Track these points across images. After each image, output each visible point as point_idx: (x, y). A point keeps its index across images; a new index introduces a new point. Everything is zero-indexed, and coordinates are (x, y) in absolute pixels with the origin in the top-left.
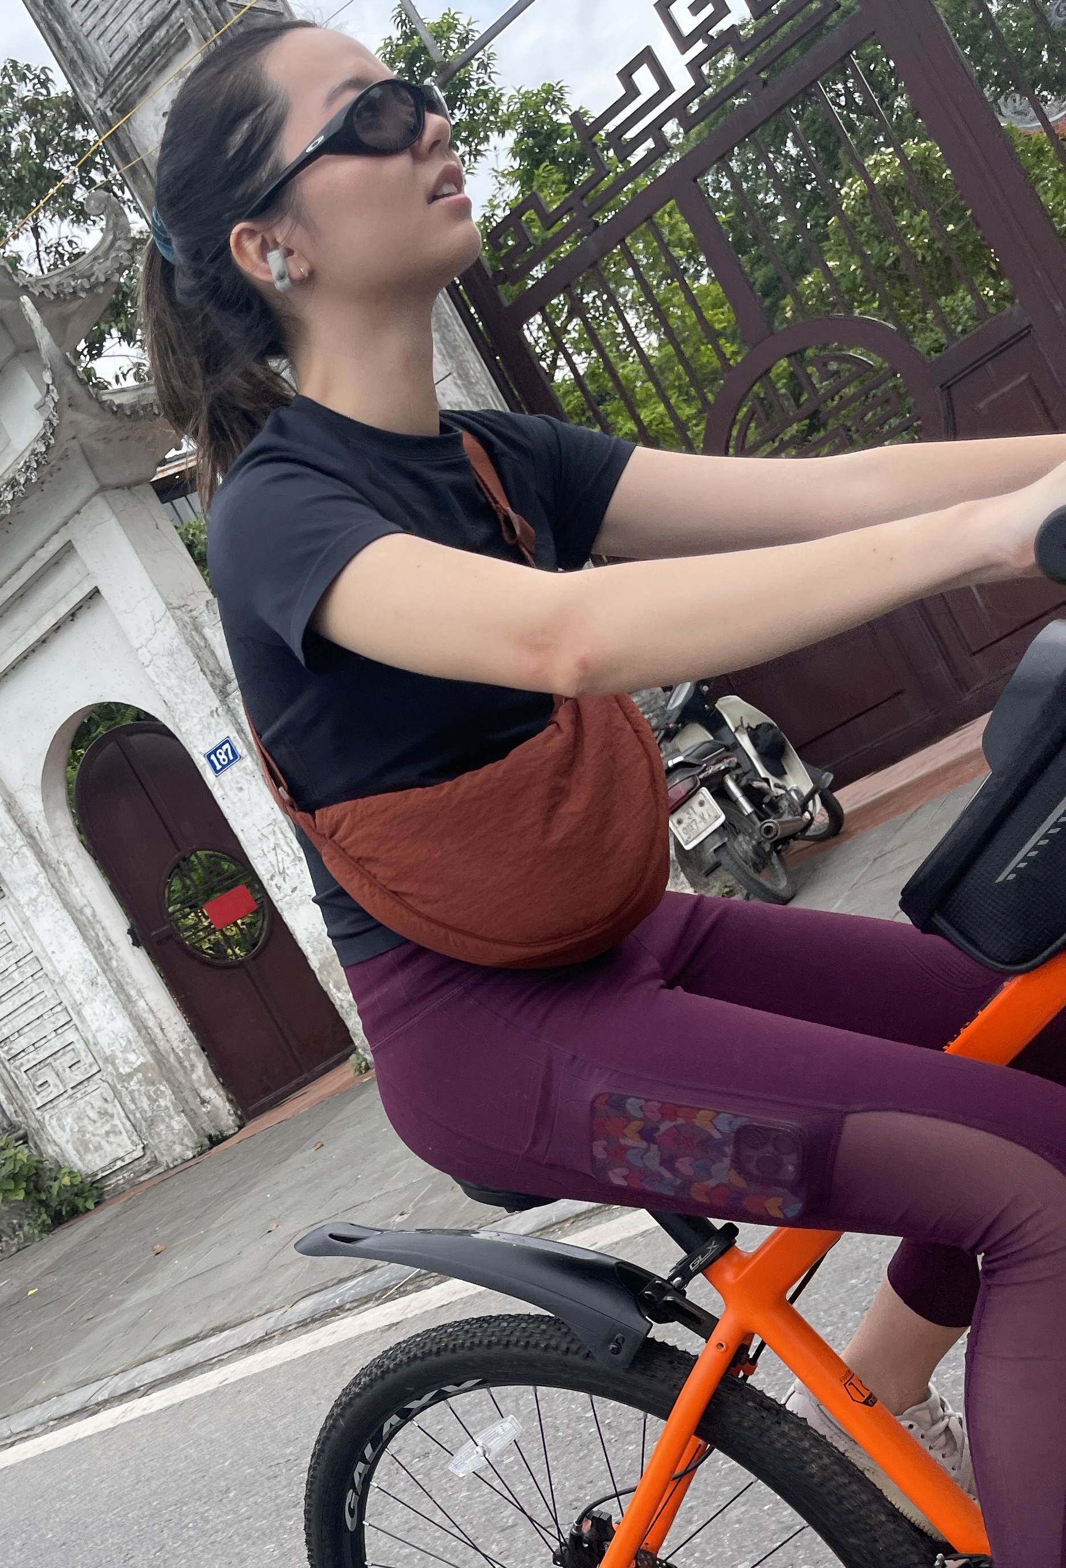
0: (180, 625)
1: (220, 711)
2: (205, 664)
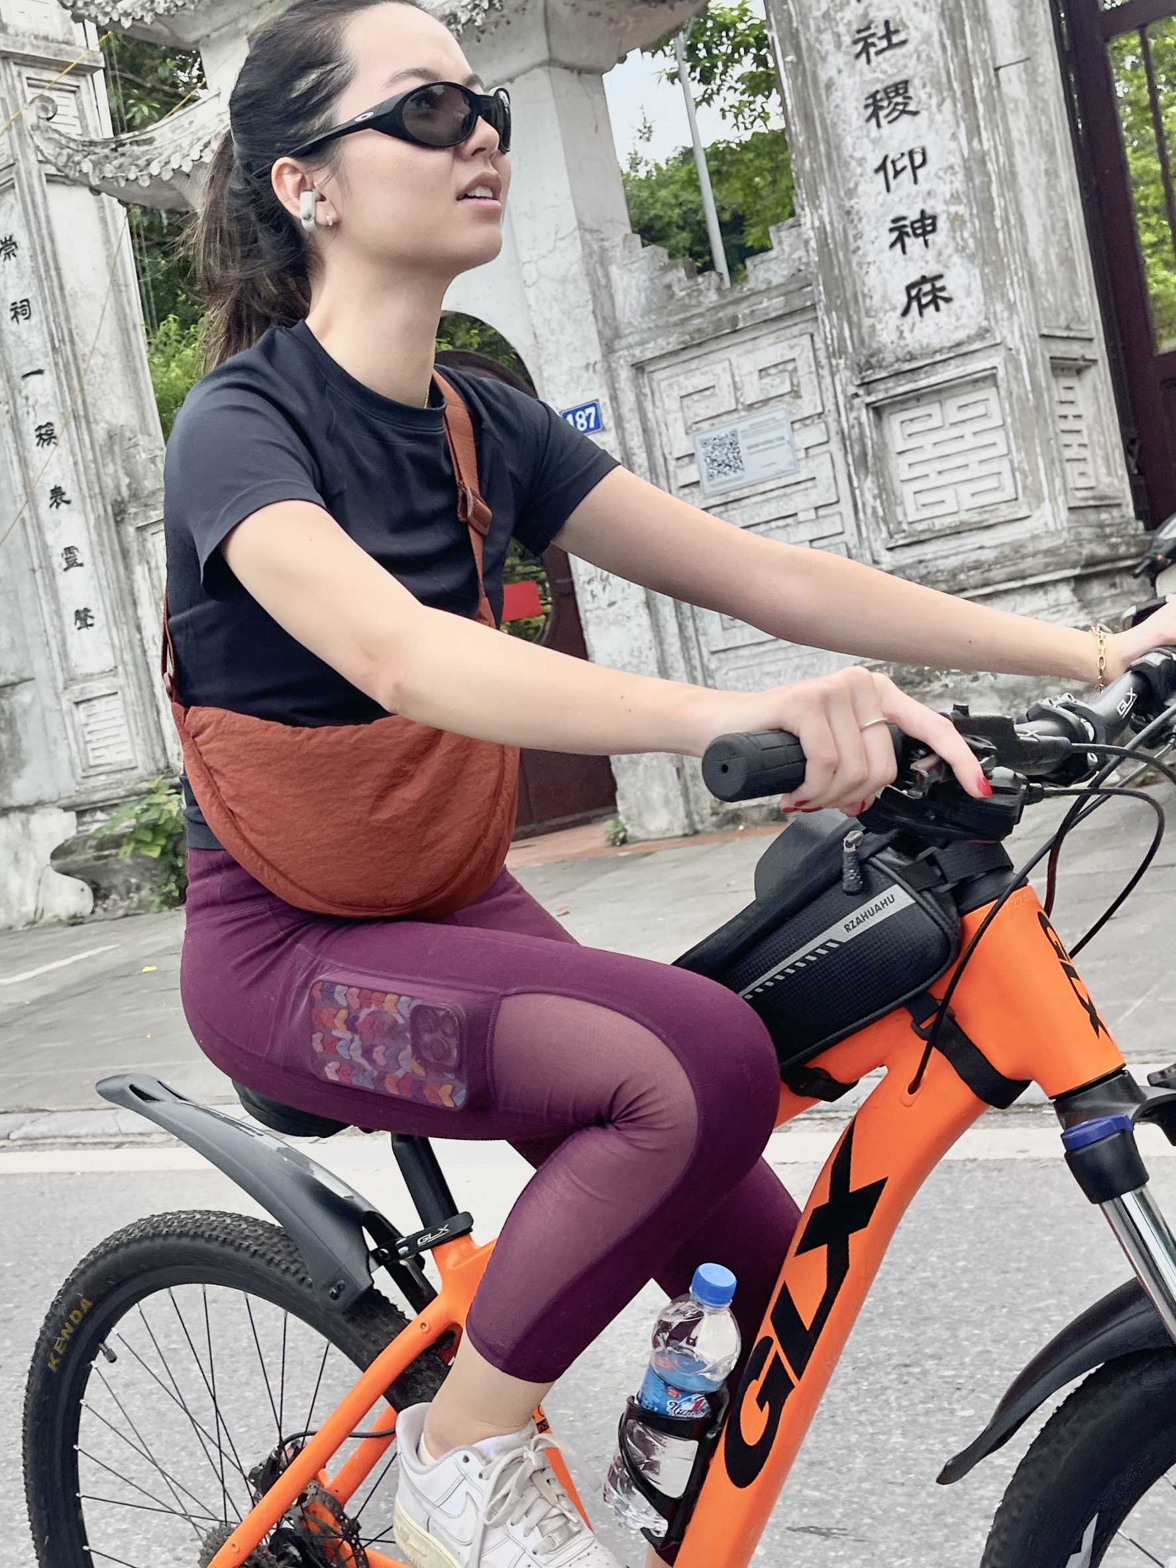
0: (587, 250)
1: (598, 367)
2: (599, 306)
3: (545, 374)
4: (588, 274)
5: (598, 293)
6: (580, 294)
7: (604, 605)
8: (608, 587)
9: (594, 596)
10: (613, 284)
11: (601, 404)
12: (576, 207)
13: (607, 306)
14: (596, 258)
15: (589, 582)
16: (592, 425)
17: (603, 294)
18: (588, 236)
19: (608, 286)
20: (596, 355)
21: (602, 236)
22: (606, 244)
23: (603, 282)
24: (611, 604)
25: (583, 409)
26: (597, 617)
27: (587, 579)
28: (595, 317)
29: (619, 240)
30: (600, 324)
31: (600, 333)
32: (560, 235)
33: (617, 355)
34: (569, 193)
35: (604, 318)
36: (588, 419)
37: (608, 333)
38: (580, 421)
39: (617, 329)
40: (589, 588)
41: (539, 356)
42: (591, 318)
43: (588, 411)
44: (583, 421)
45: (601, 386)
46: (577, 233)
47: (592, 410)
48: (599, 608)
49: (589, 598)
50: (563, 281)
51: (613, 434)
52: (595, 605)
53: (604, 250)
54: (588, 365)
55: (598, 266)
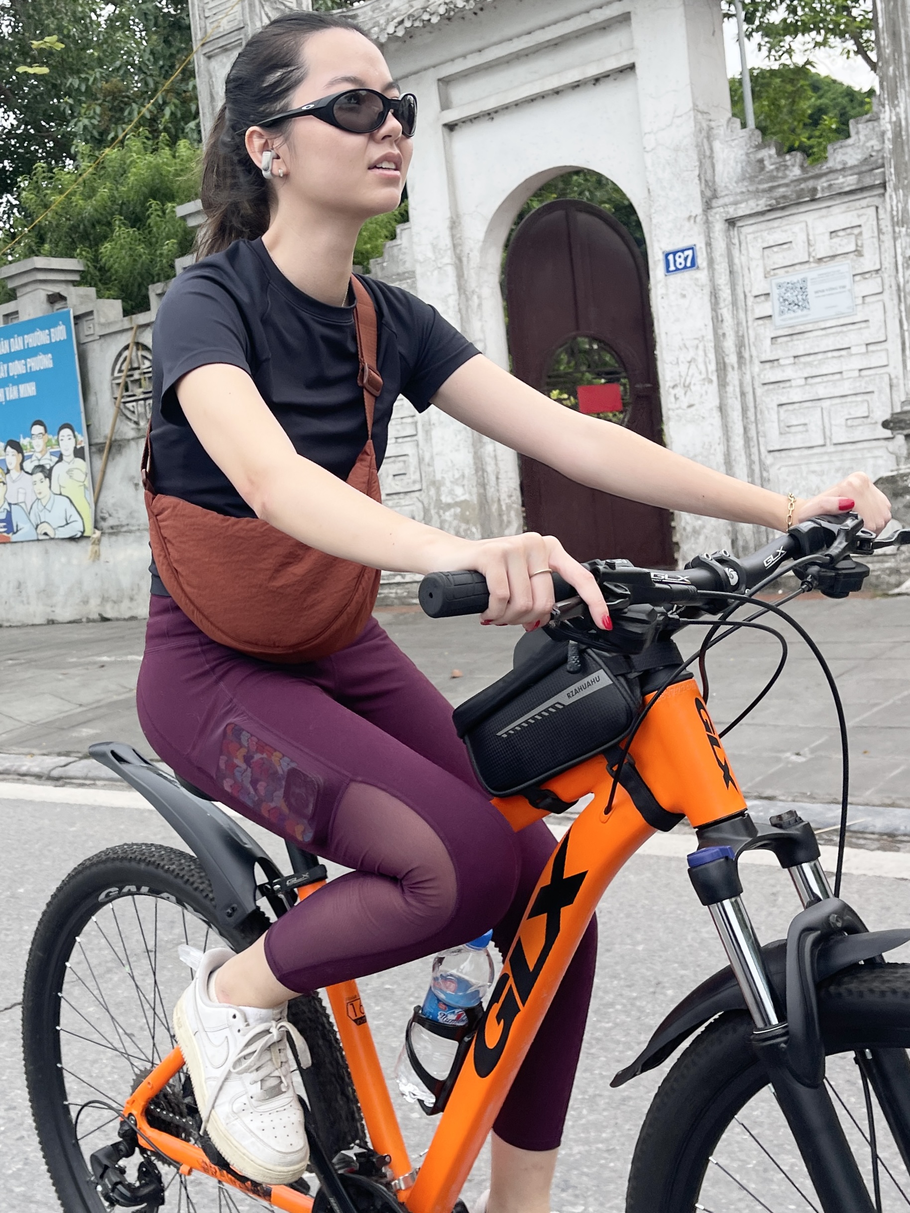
0: (698, 127)
1: (698, 219)
2: (703, 172)
3: (654, 221)
4: (697, 146)
5: (703, 161)
6: (690, 162)
7: (685, 405)
8: (689, 393)
9: (676, 398)
10: (715, 155)
11: (697, 248)
12: (693, 93)
13: (709, 172)
14: (704, 133)
15: (674, 387)
16: (689, 264)
17: (707, 162)
18: (700, 116)
19: (711, 157)
20: (697, 208)
21: (709, 117)
22: (713, 124)
23: (708, 153)
24: (690, 406)
25: (683, 251)
26: (677, 415)
27: (672, 384)
28: (700, 179)
29: (724, 121)
30: (703, 185)
31: (702, 192)
32: (678, 114)
33: (714, 211)
34: (688, 81)
35: (706, 181)
36: (686, 259)
37: (708, 193)
38: (678, 260)
39: (715, 190)
40: (673, 392)
41: (650, 206)
42: (697, 181)
43: (686, 253)
44: (682, 260)
45: (699, 234)
46: (692, 113)
47: (690, 252)
48: (680, 408)
49: (673, 399)
50: (677, 149)
51: (706, 272)
52: (677, 406)
53: (711, 129)
54: (690, 217)
55: (705, 141)
